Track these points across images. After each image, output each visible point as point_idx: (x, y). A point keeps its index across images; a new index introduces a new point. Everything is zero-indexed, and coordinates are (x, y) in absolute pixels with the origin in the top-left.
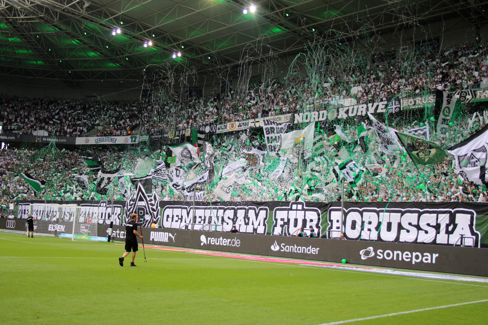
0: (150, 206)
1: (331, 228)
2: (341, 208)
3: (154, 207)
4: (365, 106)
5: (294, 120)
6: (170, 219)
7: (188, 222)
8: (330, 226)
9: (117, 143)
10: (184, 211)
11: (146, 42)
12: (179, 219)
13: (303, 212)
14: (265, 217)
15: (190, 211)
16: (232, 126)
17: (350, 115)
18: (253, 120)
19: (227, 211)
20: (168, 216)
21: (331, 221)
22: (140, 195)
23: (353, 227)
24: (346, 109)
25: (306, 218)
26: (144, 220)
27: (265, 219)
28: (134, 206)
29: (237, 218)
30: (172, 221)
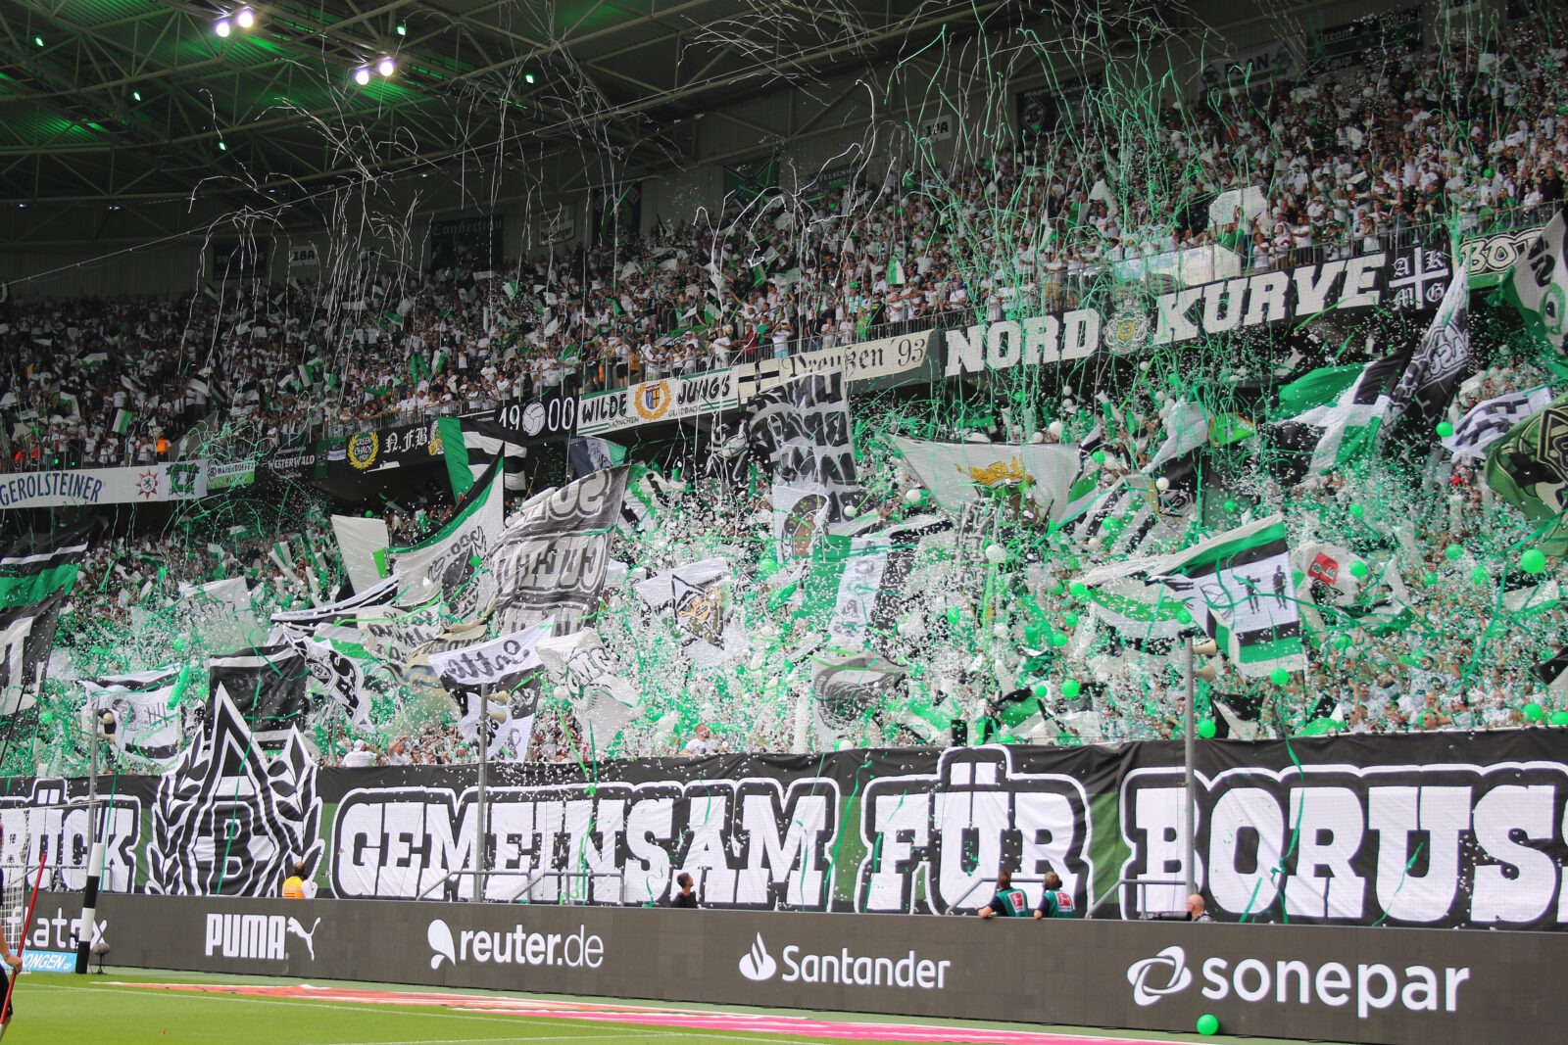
0: (276, 797)
1: (1140, 866)
2: (1181, 770)
3: (294, 801)
4: (1280, 280)
5: (944, 362)
6: (370, 855)
7: (455, 862)
8: (1132, 858)
9: (105, 498)
10: (438, 814)
11: (226, 14)
12: (412, 850)
13: (1005, 796)
14: (822, 827)
15: (463, 810)
16: (652, 401)
17: (1212, 324)
18: (748, 369)
19: (645, 806)
20: (361, 841)
21: (1139, 836)
22: (230, 747)
23: (1246, 858)
24: (1189, 298)
25: (1019, 824)
26: (248, 862)
27: (823, 837)
28: (202, 800)
29: (690, 837)
30: (383, 861)
